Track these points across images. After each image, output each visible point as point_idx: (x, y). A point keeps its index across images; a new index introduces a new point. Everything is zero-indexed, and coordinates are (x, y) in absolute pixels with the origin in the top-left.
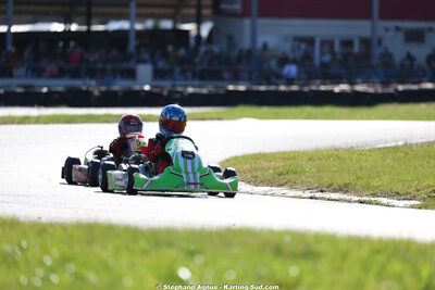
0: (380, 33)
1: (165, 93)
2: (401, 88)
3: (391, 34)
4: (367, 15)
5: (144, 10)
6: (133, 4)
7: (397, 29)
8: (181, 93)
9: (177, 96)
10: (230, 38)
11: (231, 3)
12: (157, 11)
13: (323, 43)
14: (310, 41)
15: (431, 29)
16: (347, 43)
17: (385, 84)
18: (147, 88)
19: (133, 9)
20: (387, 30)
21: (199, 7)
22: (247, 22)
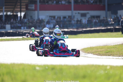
0: (74, 14)
1: (17, 33)
2: (84, 29)
3: (77, 14)
4: (70, 9)
5: (6, 9)
6: (4, 8)
7: (79, 13)
8: (22, 32)
9: (21, 33)
10: (31, 17)
11: (31, 7)
12: (8, 9)
13: (58, 17)
14: (54, 17)
15: (88, 13)
16: (65, 17)
17: (77, 28)
18: (11, 31)
19: (4, 9)
20: (76, 13)
21: (21, 8)
22: (36, 12)
